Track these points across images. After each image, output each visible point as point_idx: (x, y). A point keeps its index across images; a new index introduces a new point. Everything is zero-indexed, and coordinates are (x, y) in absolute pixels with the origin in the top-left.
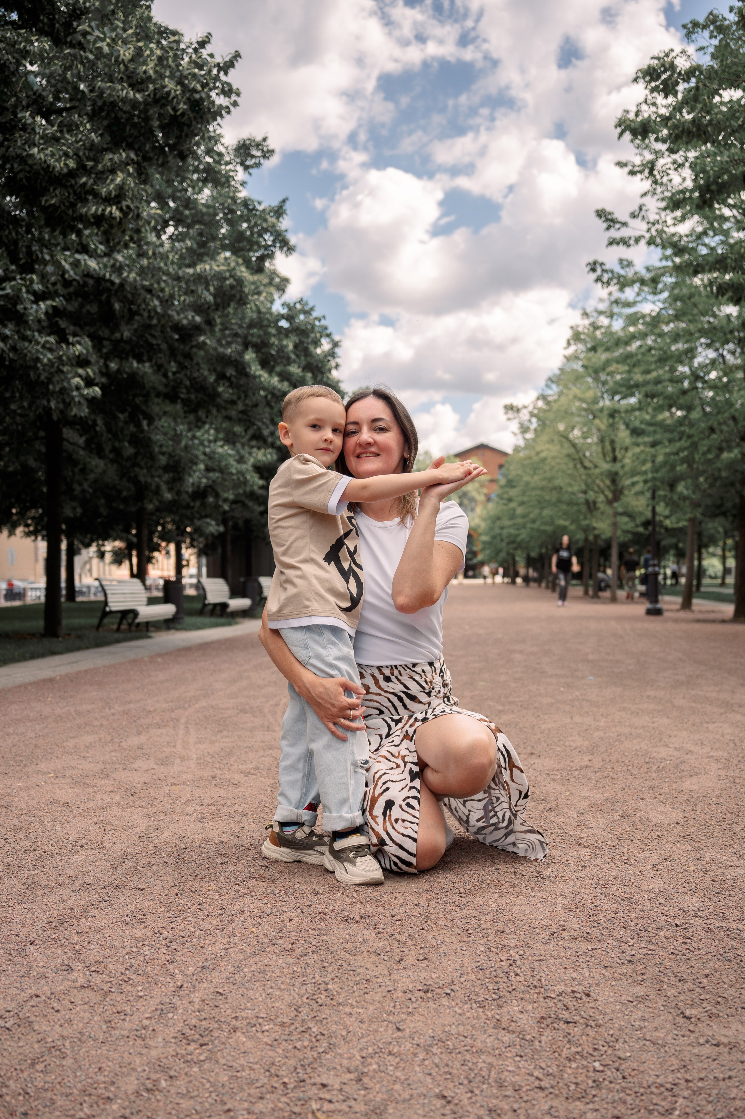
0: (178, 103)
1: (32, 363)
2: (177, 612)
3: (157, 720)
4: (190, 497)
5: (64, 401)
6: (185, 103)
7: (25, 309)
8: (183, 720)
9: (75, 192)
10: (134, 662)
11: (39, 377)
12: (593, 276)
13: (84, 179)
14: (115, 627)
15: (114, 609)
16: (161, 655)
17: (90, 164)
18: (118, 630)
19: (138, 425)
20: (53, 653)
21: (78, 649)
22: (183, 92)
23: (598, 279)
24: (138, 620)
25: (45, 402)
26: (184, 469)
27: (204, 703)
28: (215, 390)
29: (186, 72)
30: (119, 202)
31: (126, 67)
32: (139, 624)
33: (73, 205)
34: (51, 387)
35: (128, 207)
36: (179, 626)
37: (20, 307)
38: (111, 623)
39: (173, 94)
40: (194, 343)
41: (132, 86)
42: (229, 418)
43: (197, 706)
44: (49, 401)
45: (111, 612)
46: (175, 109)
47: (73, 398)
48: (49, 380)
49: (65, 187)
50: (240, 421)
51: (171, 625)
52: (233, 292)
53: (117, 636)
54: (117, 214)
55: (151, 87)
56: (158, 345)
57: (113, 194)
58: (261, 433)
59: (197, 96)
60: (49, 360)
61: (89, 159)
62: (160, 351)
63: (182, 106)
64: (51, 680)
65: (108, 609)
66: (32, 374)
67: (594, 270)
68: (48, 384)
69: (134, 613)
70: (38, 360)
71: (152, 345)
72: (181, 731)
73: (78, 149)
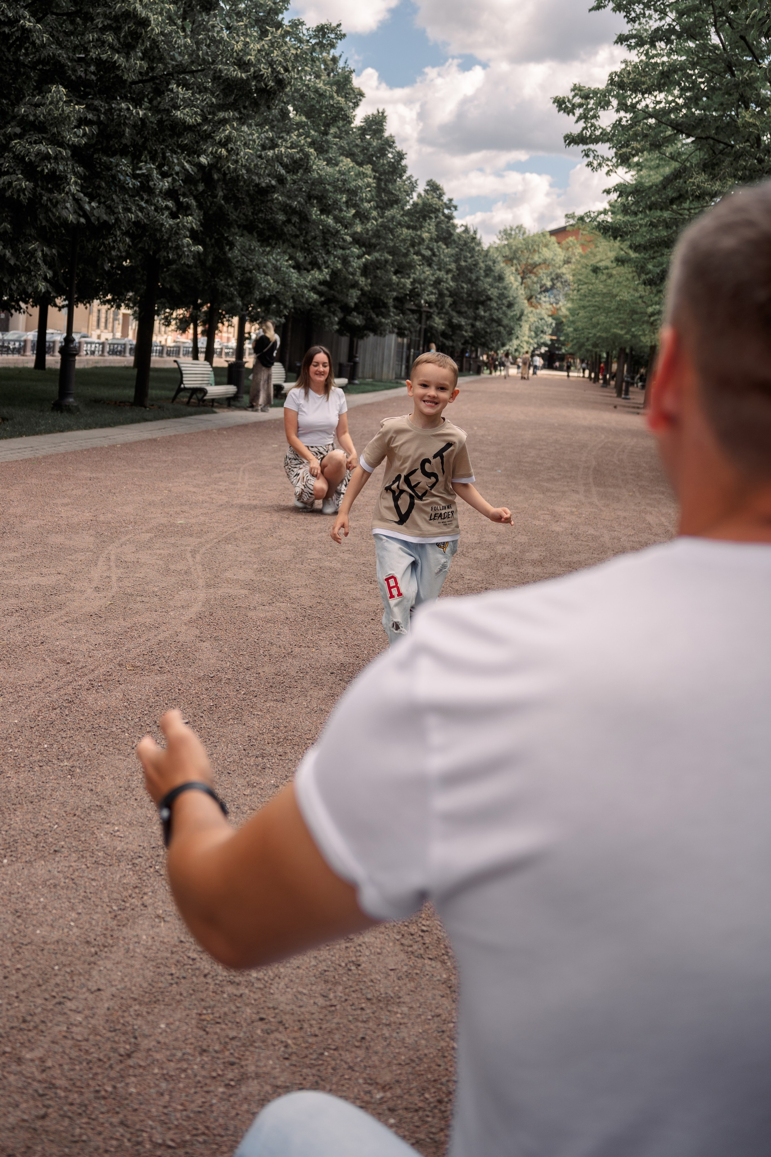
0: (269, 81)
1: (159, 227)
2: (238, 392)
3: (228, 467)
4: (257, 302)
5: (177, 254)
6: (273, 81)
7: (155, 185)
8: (242, 469)
9: (199, 135)
10: (207, 432)
11: (163, 236)
12: (586, 160)
13: (206, 127)
14: (186, 400)
15: (186, 386)
16: (226, 429)
17: (210, 117)
18: (188, 403)
19: (222, 249)
20: (146, 420)
21: (162, 418)
22: (272, 72)
23: (590, 164)
24: (206, 398)
25: (165, 254)
26: (254, 285)
27: (254, 462)
28: (282, 230)
29: (275, 59)
30: (227, 145)
31: (238, 55)
32: (205, 400)
33: (197, 143)
34: (170, 244)
35: (232, 148)
36: (238, 404)
37: (151, 183)
38: (184, 397)
39: (265, 75)
40: (270, 198)
41: (240, 67)
42: (294, 246)
43: (250, 463)
44: (168, 253)
45: (185, 389)
46: (266, 85)
47: (184, 252)
48: (169, 239)
49: (194, 131)
50: (302, 249)
51: (232, 403)
52: (302, 163)
53: (189, 409)
54: (224, 152)
55: (252, 69)
56: (242, 198)
57: (223, 140)
58: (317, 260)
59: (281, 77)
60: (170, 225)
61: (210, 114)
62: (244, 203)
63: (271, 83)
64: (155, 440)
65: (182, 386)
66: (158, 235)
67: (587, 156)
68: (168, 242)
69: (203, 391)
70: (162, 225)
71: (239, 198)
72: (241, 473)
73: (203, 107)
